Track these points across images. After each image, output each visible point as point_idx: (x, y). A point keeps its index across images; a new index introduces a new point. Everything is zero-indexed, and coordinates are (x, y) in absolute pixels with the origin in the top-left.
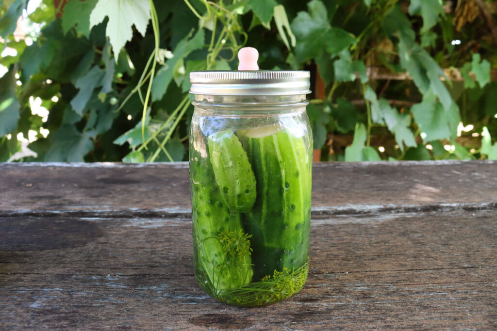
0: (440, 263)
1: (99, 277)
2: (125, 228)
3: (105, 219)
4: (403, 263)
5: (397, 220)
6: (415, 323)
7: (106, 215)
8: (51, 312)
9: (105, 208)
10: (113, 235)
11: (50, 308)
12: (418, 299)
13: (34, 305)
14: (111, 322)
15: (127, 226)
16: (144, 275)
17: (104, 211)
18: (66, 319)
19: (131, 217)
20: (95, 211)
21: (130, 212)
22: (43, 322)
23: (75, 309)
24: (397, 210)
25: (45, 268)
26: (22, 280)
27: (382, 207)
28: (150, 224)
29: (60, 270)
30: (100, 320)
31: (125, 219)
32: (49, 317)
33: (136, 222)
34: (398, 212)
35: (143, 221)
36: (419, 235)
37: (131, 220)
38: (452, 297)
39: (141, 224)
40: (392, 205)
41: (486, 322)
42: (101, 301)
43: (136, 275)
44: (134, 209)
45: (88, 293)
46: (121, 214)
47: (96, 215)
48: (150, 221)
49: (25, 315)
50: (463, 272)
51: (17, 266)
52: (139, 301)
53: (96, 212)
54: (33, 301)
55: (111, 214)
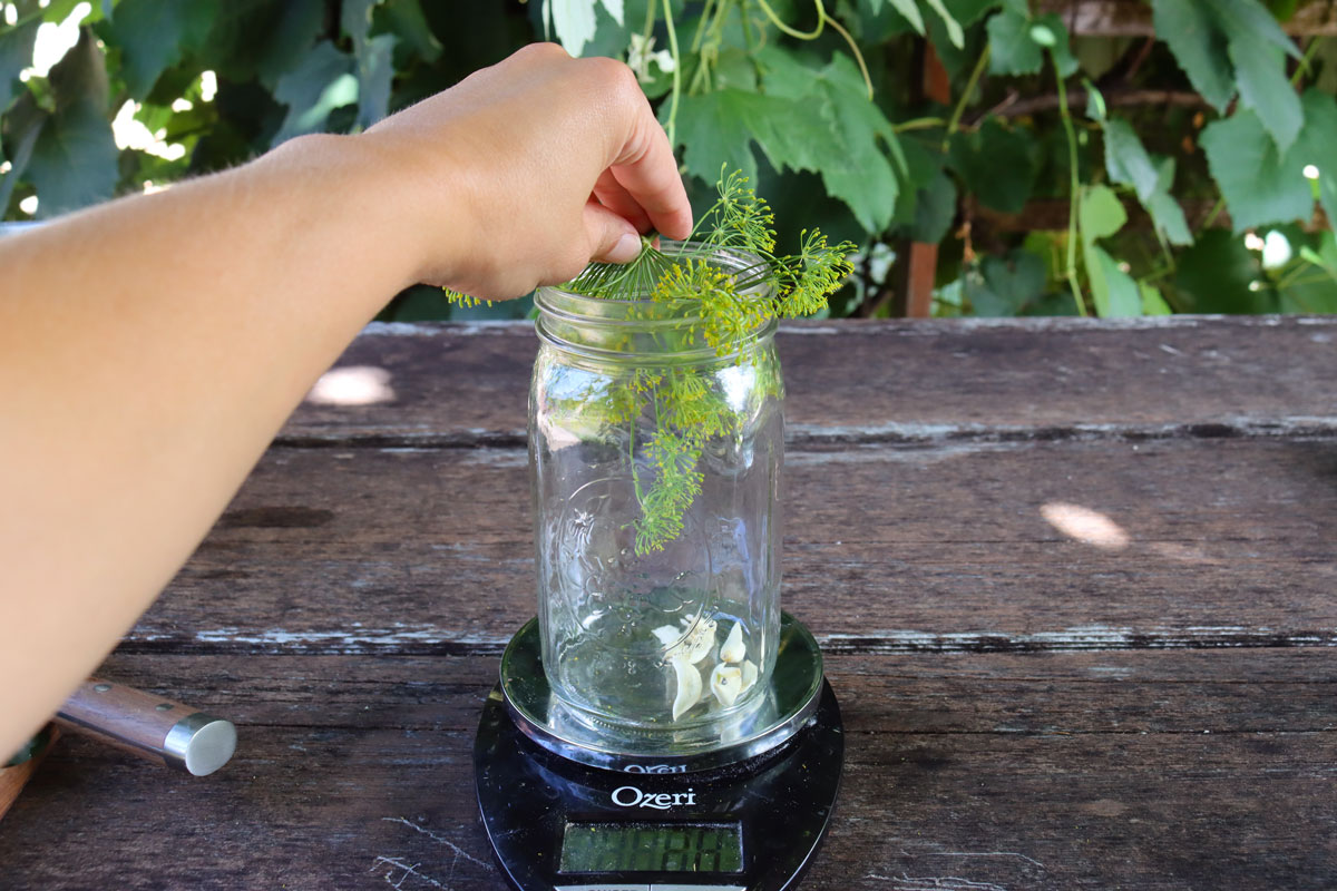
0: (1004, 532)
1: (443, 547)
2: (468, 468)
3: (425, 451)
4: (940, 531)
5: (972, 456)
6: (913, 612)
7: (424, 442)
8: (387, 592)
9: (422, 430)
10: (448, 480)
11: (382, 588)
12: (934, 581)
13: (358, 584)
14: (476, 603)
15: (470, 463)
16: (514, 544)
17: (420, 434)
18: (411, 600)
19: (472, 447)
20: (404, 435)
21: (469, 436)
22: (380, 603)
23: (419, 588)
24: (985, 435)
25: (353, 535)
26: (324, 552)
27: (955, 429)
28: (511, 459)
29: (376, 537)
30: (460, 601)
31: (462, 450)
32: (386, 598)
33: (484, 456)
34: (987, 440)
35: (498, 454)
36: (997, 485)
37: (474, 453)
38: (989, 581)
39: (494, 461)
40: (977, 426)
41: (1020, 613)
42: (454, 578)
43: (501, 543)
44: (478, 431)
45: (433, 568)
46: (454, 440)
47: (406, 442)
48: (510, 455)
49: (350, 596)
50: (1034, 547)
51: (304, 531)
52: (512, 578)
53: (406, 438)
54: (354, 579)
55: (434, 442)
